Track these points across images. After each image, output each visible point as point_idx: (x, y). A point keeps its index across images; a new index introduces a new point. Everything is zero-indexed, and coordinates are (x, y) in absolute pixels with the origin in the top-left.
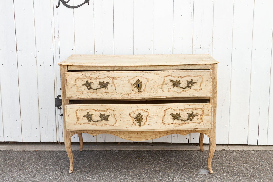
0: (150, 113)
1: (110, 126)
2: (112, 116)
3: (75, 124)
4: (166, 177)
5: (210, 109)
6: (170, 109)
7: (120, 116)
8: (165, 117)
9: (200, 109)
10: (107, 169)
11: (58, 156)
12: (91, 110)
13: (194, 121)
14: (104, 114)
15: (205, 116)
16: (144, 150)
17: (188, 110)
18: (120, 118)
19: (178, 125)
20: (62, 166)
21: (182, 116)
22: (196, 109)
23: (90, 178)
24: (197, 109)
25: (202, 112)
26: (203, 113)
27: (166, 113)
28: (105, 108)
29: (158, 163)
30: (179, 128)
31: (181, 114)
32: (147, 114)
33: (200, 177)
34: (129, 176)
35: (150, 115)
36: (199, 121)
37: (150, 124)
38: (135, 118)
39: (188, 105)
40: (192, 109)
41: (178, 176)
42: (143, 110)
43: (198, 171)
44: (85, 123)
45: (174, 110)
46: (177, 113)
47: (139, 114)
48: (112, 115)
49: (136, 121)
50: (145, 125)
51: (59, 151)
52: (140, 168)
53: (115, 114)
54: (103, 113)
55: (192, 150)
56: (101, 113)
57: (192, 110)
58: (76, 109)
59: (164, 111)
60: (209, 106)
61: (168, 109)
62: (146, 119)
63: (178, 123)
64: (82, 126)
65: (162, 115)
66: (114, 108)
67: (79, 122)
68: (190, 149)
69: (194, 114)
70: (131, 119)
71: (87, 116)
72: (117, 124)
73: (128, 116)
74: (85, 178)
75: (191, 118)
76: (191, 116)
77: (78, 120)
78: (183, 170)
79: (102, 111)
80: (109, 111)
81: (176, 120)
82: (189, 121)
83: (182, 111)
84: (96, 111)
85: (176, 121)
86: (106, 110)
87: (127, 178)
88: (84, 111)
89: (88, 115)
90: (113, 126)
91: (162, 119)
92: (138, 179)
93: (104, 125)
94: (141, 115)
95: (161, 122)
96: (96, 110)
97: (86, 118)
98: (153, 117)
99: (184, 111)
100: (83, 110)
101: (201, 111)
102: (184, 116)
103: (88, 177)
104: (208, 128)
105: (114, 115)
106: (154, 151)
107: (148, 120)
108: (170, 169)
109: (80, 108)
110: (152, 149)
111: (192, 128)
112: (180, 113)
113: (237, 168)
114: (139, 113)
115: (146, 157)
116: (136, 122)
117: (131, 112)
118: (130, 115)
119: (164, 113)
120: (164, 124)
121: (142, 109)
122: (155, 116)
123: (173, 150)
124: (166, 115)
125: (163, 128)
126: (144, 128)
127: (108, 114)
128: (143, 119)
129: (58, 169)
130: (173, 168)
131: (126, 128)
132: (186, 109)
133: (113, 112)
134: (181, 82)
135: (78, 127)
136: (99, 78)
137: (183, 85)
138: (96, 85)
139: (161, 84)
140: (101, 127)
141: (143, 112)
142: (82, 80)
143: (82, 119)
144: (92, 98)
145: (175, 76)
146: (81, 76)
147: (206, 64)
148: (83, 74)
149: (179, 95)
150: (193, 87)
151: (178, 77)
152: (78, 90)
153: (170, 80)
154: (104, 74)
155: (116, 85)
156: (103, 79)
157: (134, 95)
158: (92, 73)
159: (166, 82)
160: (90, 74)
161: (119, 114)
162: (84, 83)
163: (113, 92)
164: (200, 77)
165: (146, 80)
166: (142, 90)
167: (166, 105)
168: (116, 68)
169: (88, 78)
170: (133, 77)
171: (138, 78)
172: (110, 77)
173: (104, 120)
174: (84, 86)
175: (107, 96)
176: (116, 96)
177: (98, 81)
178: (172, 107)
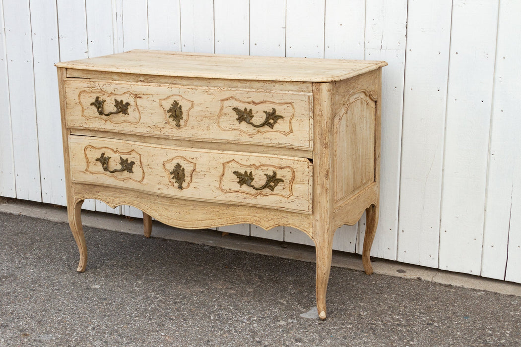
0: (197, 166)
1: (135, 182)
2: (138, 165)
3: (84, 173)
5: (307, 170)
6: (233, 163)
7: (149, 165)
8: (224, 176)
9: (288, 169)
12: (108, 150)
13: (278, 192)
14: (127, 160)
15: (297, 183)
17: (266, 168)
18: (150, 170)
19: (248, 196)
21: (256, 178)
22: (281, 168)
24: (283, 168)
25: (292, 174)
26: (294, 178)
27: (226, 169)
28: (128, 149)
30: (252, 201)
31: (253, 173)
32: (192, 168)
35: (197, 170)
36: (287, 192)
37: (199, 187)
38: (171, 173)
39: (267, 157)
40: (274, 167)
42: (185, 159)
44: (99, 173)
45: (240, 164)
46: (246, 172)
47: (178, 166)
48: (137, 162)
49: (173, 178)
50: (189, 189)
53: (142, 161)
54: (124, 157)
56: (121, 156)
57: (273, 169)
58: (85, 146)
59: (222, 165)
60: (304, 164)
61: (230, 162)
62: (191, 176)
63: (248, 191)
64: (95, 176)
65: (219, 172)
66: (140, 150)
67: (90, 169)
69: (278, 177)
70: (166, 174)
72: (145, 181)
73: (160, 168)
75: (272, 184)
76: (272, 181)
77: (88, 166)
79: (123, 153)
80: (134, 154)
81: (245, 185)
82: (267, 190)
83: (256, 169)
84: (116, 152)
85: (245, 188)
86: (129, 153)
88: (97, 150)
89: (102, 158)
90: (139, 183)
91: (218, 179)
93: (127, 179)
94: (181, 168)
95: (217, 185)
96: (115, 150)
97: (99, 164)
98: (203, 175)
99: (260, 169)
100: (96, 148)
101: (290, 174)
102: (260, 179)
104: (302, 208)
107: (194, 179)
109: (91, 144)
111: (275, 205)
112: (251, 172)
114: (178, 164)
116: (174, 181)
117: (166, 159)
118: (164, 165)
119: (222, 170)
120: (222, 190)
121: (183, 157)
122: (206, 173)
124: (225, 174)
125: (222, 197)
126: (187, 193)
127: (133, 160)
128: (186, 176)
131: (159, 189)
132: (263, 165)
133: (138, 157)
134: (253, 113)
135: (89, 178)
136: (116, 94)
137: (258, 119)
138: (110, 107)
139: (217, 114)
140: (122, 182)
141: (186, 162)
142: (90, 95)
143: (94, 164)
144: (106, 130)
145: (242, 100)
146: (89, 87)
147: (304, 82)
148: (92, 83)
149: (251, 140)
150: (276, 126)
151: (249, 103)
152: (84, 114)
153: (232, 107)
154: (122, 86)
155: (140, 109)
156: (121, 95)
157: (170, 131)
158: (105, 83)
159: (225, 111)
160: (101, 84)
161: (148, 163)
162: (93, 101)
163: (136, 123)
164: (290, 105)
165: (190, 104)
166: (182, 122)
167: (226, 154)
168: (142, 79)
169: (99, 92)
170: (166, 97)
171: (175, 98)
172: (132, 94)
173: (126, 171)
174: (93, 106)
175: (127, 128)
176: (141, 130)
177: (113, 97)
178: (237, 158)
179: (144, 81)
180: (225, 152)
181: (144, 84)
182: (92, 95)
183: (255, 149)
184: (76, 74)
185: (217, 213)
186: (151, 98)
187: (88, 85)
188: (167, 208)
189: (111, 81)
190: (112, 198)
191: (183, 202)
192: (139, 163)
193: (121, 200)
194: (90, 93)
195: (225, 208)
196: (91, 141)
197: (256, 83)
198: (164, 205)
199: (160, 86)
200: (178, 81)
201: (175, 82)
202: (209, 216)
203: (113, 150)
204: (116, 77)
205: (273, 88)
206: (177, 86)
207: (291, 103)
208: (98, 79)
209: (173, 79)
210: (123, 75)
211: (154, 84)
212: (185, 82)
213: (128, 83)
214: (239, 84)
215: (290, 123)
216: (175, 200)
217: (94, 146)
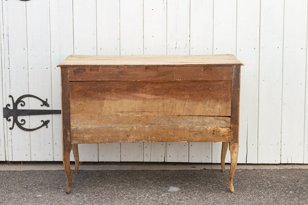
10: (61, 187)
11: (6, 175)
16: (111, 169)
20: (9, 185)
23: (41, 196)
29: (123, 182)
33: (167, 194)
34: (86, 194)
41: (143, 193)
43: (167, 189)
51: (7, 171)
52: (101, 186)
55: (167, 169)
68: (165, 169)
74: (35, 195)
78: (150, 188)
87: (83, 195)
92: (96, 196)
103: (39, 194)
106: (121, 171)
108: (135, 187)
110: (119, 169)
113: (213, 185)
115: (111, 176)
123: (145, 169)
129: (6, 187)
130: (139, 186)
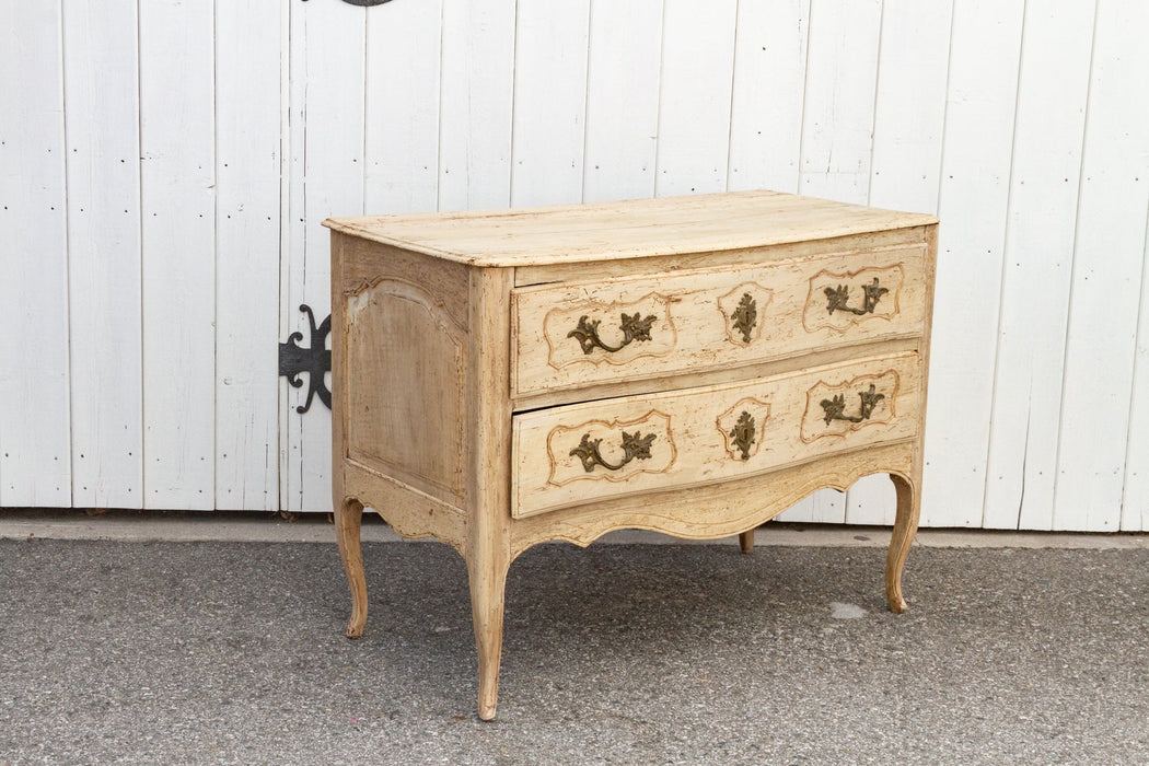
0: (773, 408)
1: (653, 476)
2: (662, 438)
3: (544, 489)
4: (718, 627)
5: (916, 367)
6: (819, 387)
7: (687, 432)
8: (808, 414)
9: (889, 375)
12: (597, 426)
13: (874, 418)
14: (638, 434)
15: (901, 395)
17: (860, 383)
18: (689, 440)
19: (835, 438)
21: (847, 403)
22: (880, 376)
24: (884, 375)
25: (896, 382)
26: (897, 387)
27: (811, 400)
28: (642, 411)
30: (839, 446)
31: (845, 397)
32: (765, 414)
35: (772, 415)
36: (887, 414)
37: (772, 446)
38: (731, 435)
39: (862, 363)
40: (871, 376)
44: (574, 480)
45: (828, 386)
46: (836, 398)
47: (745, 415)
48: (662, 434)
49: (734, 443)
50: (759, 454)
53: (672, 427)
54: (631, 431)
56: (625, 430)
57: (871, 380)
58: (549, 430)
59: (807, 395)
60: (913, 360)
61: (816, 386)
62: (764, 430)
63: (836, 430)
64: (564, 490)
65: (802, 409)
66: (668, 406)
67: (556, 479)
69: (876, 392)
70: (720, 440)
71: (583, 449)
72: (677, 466)
73: (711, 430)
75: (868, 407)
76: (870, 400)
77: (552, 472)
79: (629, 423)
80: (653, 419)
81: (833, 421)
82: (863, 420)
83: (847, 387)
84: (610, 426)
85: (835, 426)
86: (644, 419)
88: (572, 432)
89: (585, 446)
90: (663, 474)
91: (800, 422)
93: (636, 473)
94: (750, 420)
95: (798, 434)
96: (611, 422)
97: (577, 461)
98: (779, 422)
99: (852, 386)
100: (571, 429)
101: (893, 382)
102: (852, 403)
104: (907, 434)
105: (669, 431)
107: (767, 434)
109: (563, 423)
111: (869, 441)
112: (842, 396)
114: (745, 413)
116: (736, 446)
117: (722, 411)
118: (718, 423)
119: (806, 403)
120: (803, 440)
121: (752, 398)
122: (785, 417)
124: (810, 410)
125: (802, 454)
126: (754, 465)
127: (650, 432)
128: (755, 432)
131: (705, 473)
132: (857, 378)
133: (664, 421)
134: (849, 290)
135: (555, 498)
136: (622, 304)
137: (855, 300)
138: (610, 333)
139: (803, 305)
140: (624, 483)
141: (755, 406)
142: (567, 316)
143: (564, 463)
144: (596, 383)
145: (837, 273)
146: (565, 300)
147: (914, 228)
148: (571, 290)
149: (843, 340)
150: (879, 308)
151: (843, 276)
152: (552, 359)
153: (824, 288)
154: (638, 283)
155: (677, 323)
156: (635, 303)
157: (730, 354)
158: (600, 285)
159: (813, 298)
160: (591, 288)
161: (687, 427)
162: (574, 326)
163: (665, 353)
164: (898, 269)
165: (766, 296)
166: (753, 333)
167: (812, 374)
168: (674, 263)
169: (586, 307)
170: (730, 289)
171: (745, 289)
172: (660, 296)
173: (635, 458)
174: (574, 338)
175: (645, 368)
176: (675, 364)
177: (618, 313)
178: (824, 377)
179: (679, 268)
180: (809, 371)
181: (683, 272)
182: (571, 314)
183: (841, 354)
184: (535, 277)
185: (785, 486)
186: (702, 297)
187: (564, 296)
188: (706, 506)
189: (611, 279)
190: (585, 526)
191: (735, 485)
192: (665, 433)
193: (606, 523)
194: (566, 311)
195: (795, 473)
196: (561, 415)
197: (850, 239)
198: (698, 502)
199: (718, 271)
200: (745, 256)
201: (741, 259)
202: (773, 497)
203: (606, 423)
204: (616, 269)
205: (871, 245)
206: (746, 265)
207: (898, 265)
208: (578, 278)
209: (736, 255)
210: (633, 263)
211: (705, 270)
212: (756, 256)
213: (650, 276)
214: (828, 246)
215: (897, 298)
216: (724, 486)
217: (568, 425)
